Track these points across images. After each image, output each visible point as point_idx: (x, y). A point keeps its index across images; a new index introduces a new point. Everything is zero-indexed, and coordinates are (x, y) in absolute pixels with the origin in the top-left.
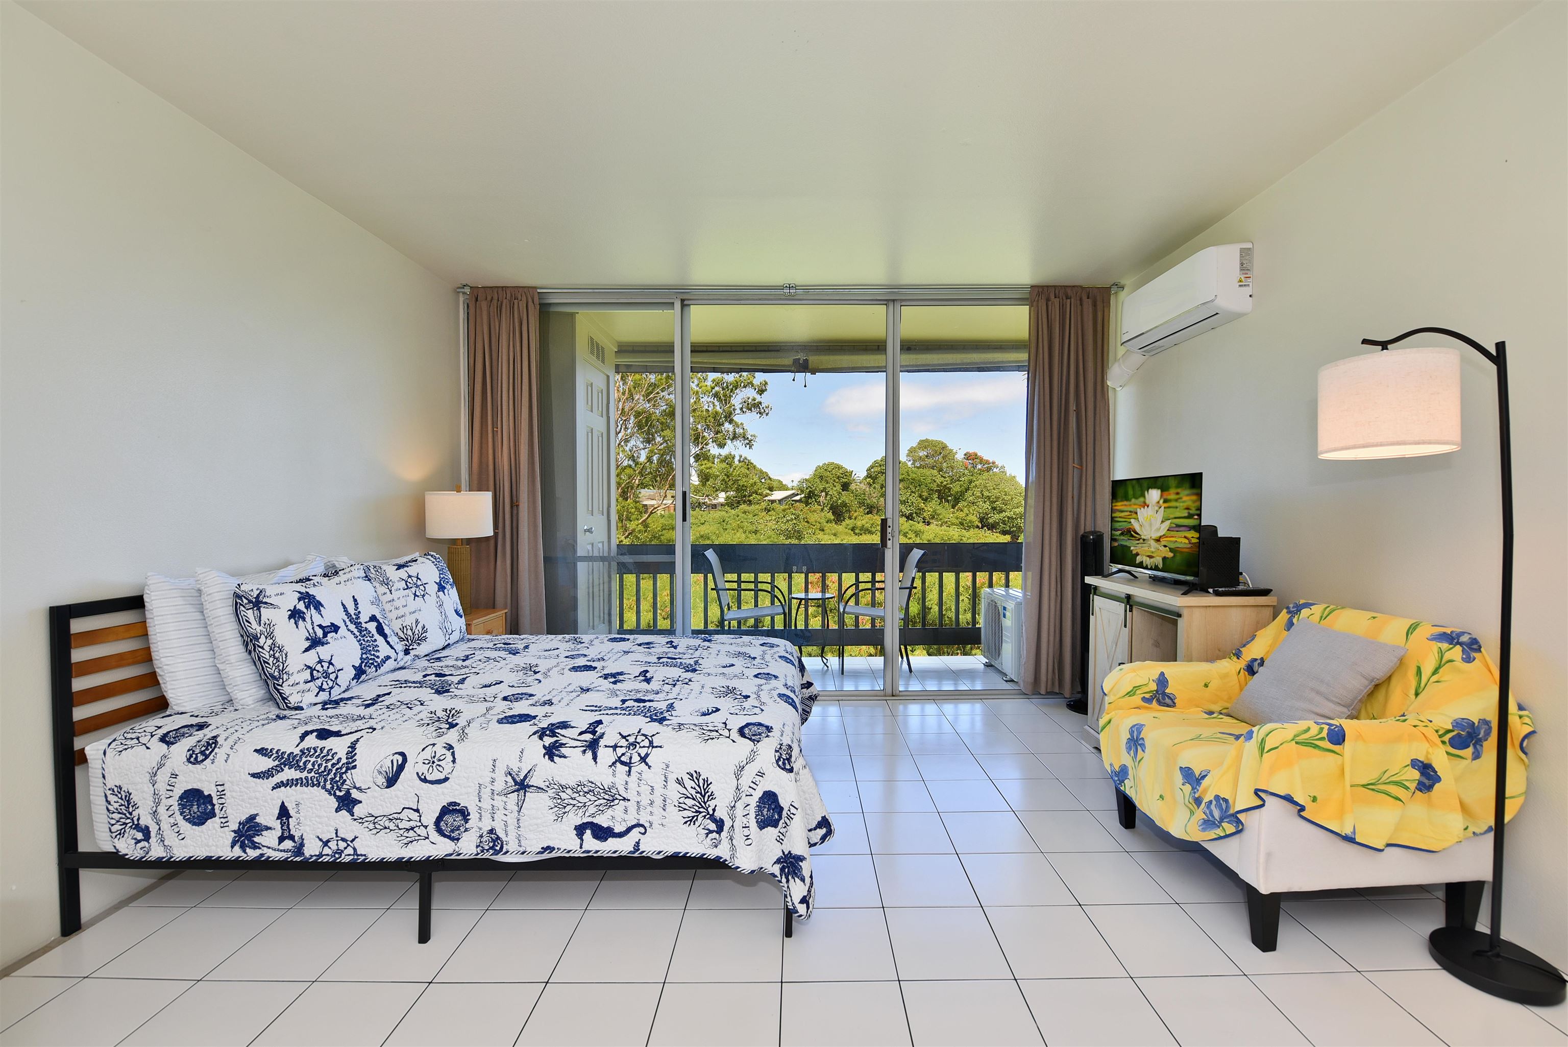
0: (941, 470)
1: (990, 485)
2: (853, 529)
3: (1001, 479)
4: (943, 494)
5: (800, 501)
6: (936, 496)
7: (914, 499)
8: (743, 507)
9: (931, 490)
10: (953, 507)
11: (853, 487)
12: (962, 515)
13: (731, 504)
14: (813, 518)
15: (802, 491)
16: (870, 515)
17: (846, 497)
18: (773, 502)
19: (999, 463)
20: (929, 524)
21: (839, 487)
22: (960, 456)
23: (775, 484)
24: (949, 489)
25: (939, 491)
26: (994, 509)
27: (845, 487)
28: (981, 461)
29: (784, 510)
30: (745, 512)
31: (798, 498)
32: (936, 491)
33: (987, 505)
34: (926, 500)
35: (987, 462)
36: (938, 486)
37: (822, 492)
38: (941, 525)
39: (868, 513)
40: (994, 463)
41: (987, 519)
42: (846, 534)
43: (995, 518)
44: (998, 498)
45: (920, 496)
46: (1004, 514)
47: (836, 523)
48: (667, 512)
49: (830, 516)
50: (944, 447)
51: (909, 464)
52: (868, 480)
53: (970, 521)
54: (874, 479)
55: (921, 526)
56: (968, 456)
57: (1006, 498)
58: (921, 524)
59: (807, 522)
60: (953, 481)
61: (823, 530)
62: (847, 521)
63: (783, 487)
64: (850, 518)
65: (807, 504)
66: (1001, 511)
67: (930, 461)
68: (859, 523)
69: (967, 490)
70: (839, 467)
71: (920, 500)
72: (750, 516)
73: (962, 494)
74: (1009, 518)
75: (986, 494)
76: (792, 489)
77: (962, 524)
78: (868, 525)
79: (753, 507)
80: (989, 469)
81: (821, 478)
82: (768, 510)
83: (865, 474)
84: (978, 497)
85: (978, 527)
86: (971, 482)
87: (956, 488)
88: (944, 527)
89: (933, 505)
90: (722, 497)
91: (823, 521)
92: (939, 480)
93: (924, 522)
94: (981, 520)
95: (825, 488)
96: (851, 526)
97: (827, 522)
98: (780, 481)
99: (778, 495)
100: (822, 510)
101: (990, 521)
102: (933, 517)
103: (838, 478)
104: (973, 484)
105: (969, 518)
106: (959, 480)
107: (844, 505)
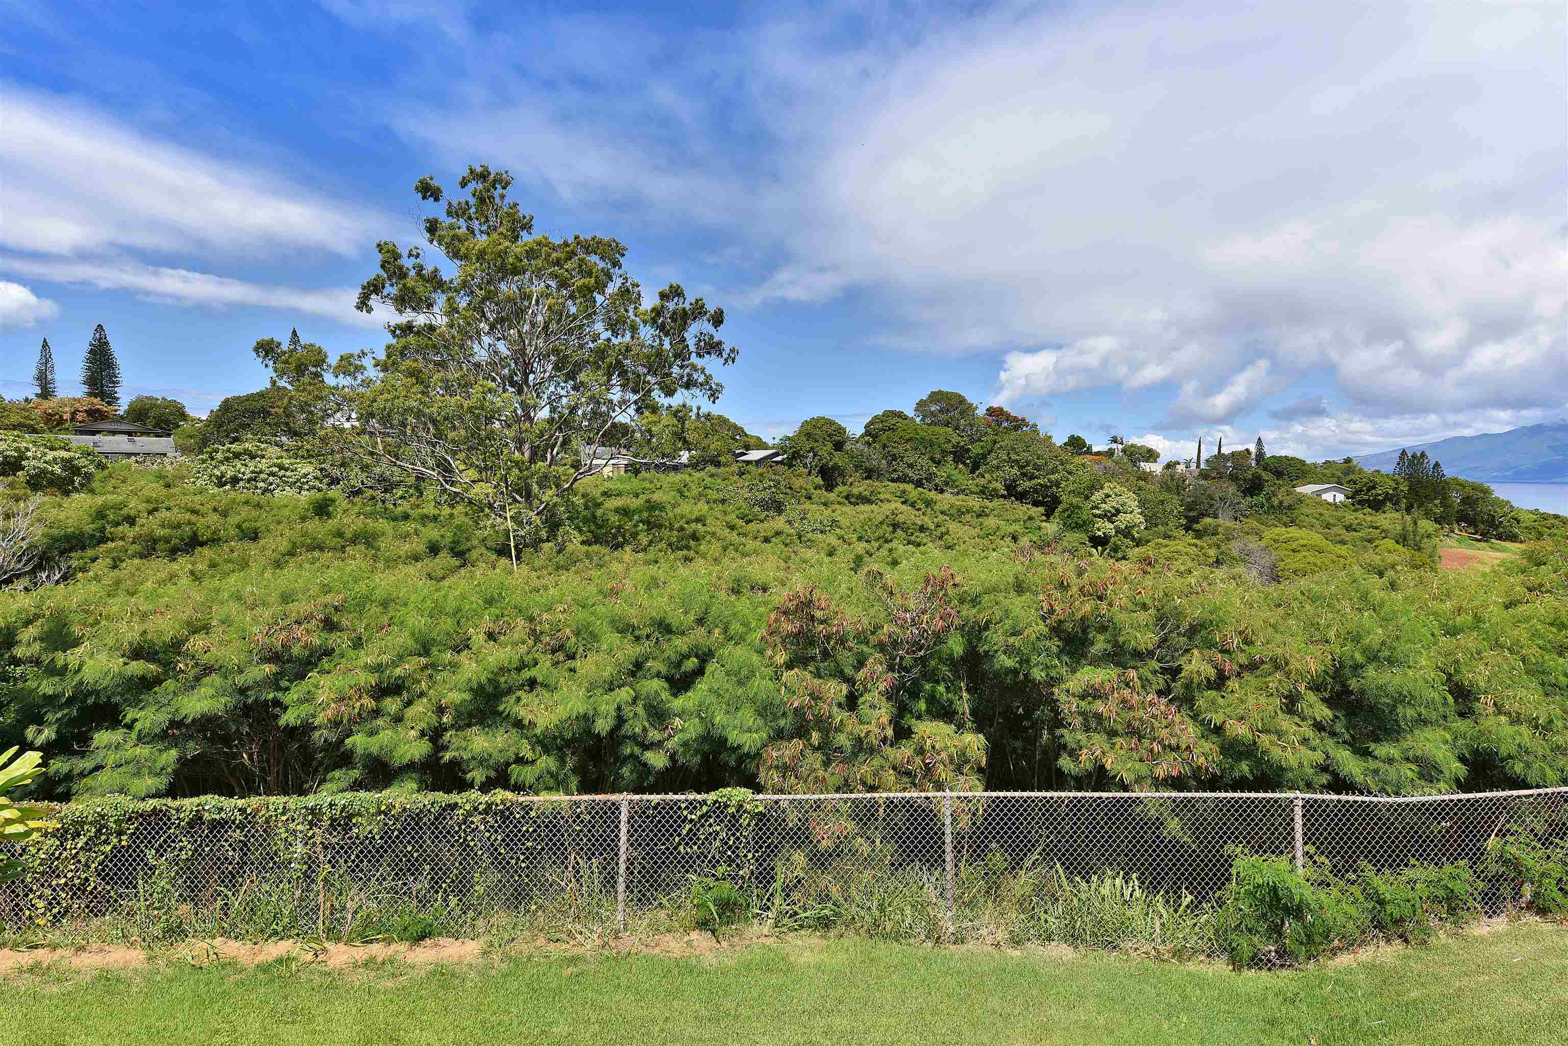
0: (957, 428)
1: (1020, 447)
2: (847, 497)
3: (1033, 440)
4: (960, 455)
5: (781, 463)
6: (950, 458)
7: (924, 461)
8: (711, 468)
9: (944, 452)
10: (972, 472)
11: (848, 446)
12: (982, 481)
13: (695, 465)
14: (797, 483)
15: (785, 452)
16: (868, 481)
17: (838, 459)
18: (748, 463)
19: (1030, 420)
20: (942, 492)
21: (830, 446)
22: (981, 412)
23: (752, 441)
24: (968, 450)
25: (954, 453)
26: (1024, 475)
27: (839, 446)
28: (1008, 417)
29: (761, 475)
30: (712, 476)
31: (779, 458)
32: (951, 452)
33: (1015, 471)
34: (938, 463)
35: (1016, 419)
36: (953, 447)
37: (809, 452)
38: (958, 494)
39: (866, 478)
40: (1023, 420)
41: (1016, 486)
42: (839, 503)
43: (1025, 485)
44: (1028, 463)
45: (932, 459)
46: (1035, 481)
47: (826, 490)
48: (616, 474)
49: (819, 481)
50: (962, 400)
51: (918, 420)
52: (867, 438)
53: (994, 490)
54: (875, 437)
55: (933, 495)
56: (991, 411)
57: (1039, 462)
58: (933, 492)
59: (791, 488)
60: (972, 442)
61: (810, 498)
62: (840, 488)
63: (761, 445)
64: (844, 484)
65: (790, 466)
66: (1032, 478)
67: (944, 417)
68: (855, 491)
69: (990, 452)
70: (831, 423)
71: (931, 463)
72: (719, 481)
73: (984, 456)
74: (1041, 485)
75: (1014, 457)
76: (773, 448)
77: (982, 492)
78: (867, 493)
79: (722, 470)
80: (1016, 428)
81: (809, 436)
82: (741, 474)
83: (863, 431)
84: (1005, 461)
85: (1003, 496)
86: (995, 442)
87: (976, 449)
88: (961, 497)
89: (948, 469)
90: (685, 457)
91: (810, 487)
92: (955, 439)
93: (936, 490)
94: (1008, 488)
95: (812, 448)
96: (844, 494)
97: (815, 489)
98: (759, 438)
99: (755, 455)
100: (810, 473)
101: (1019, 489)
102: (947, 484)
103: (830, 435)
104: (998, 445)
105: (991, 486)
106: (980, 440)
107: (836, 467)
